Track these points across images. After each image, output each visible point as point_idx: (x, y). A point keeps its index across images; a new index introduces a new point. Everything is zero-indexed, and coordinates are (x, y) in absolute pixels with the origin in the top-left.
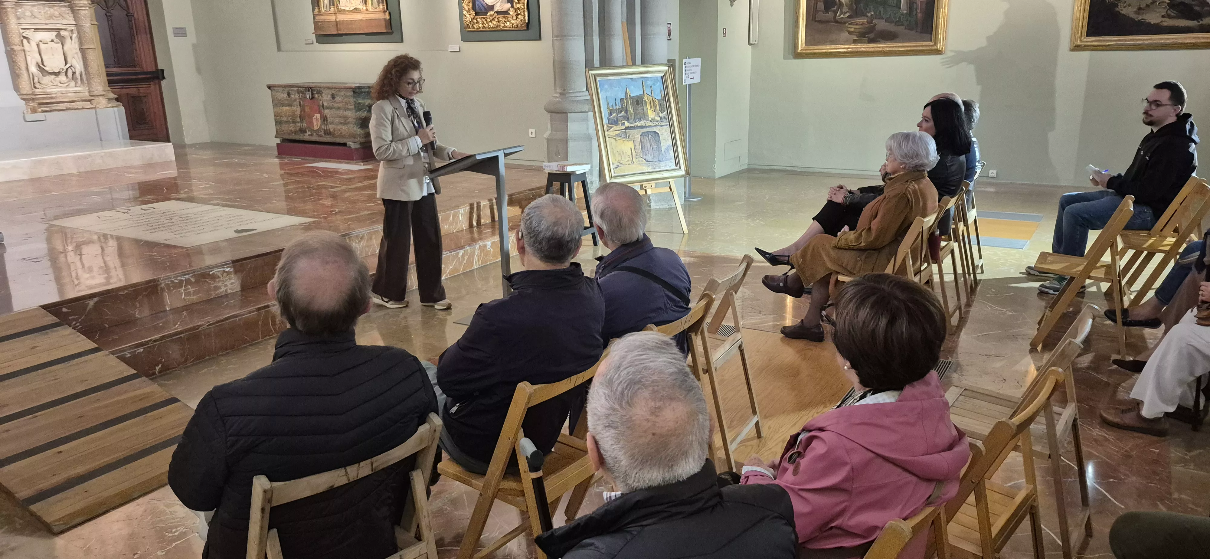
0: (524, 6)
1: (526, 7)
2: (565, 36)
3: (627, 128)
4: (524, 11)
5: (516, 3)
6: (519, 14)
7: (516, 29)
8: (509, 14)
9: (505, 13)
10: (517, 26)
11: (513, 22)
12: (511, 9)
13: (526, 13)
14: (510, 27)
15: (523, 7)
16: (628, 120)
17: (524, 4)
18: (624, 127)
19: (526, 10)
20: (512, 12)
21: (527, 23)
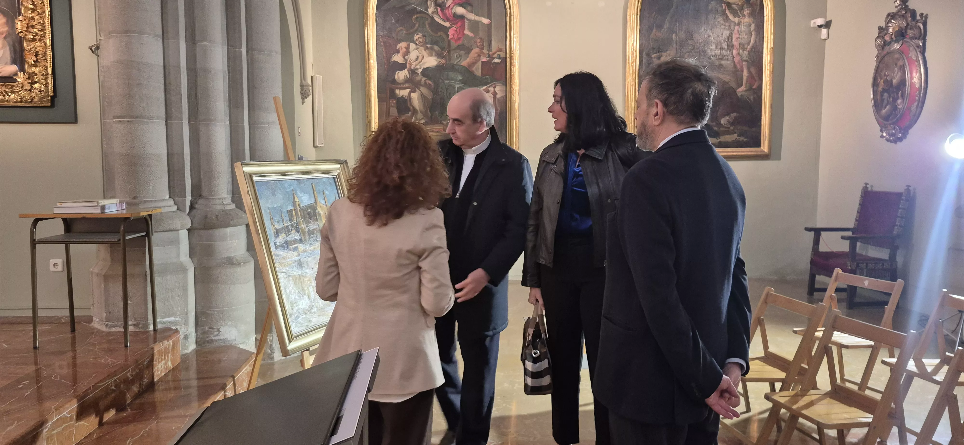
0: (46, 69)
1: (50, 72)
2: (137, 117)
4: (47, 78)
5: (31, 66)
6: (36, 83)
7: (27, 105)
8: (16, 81)
10: (32, 100)
11: (23, 93)
12: (21, 74)
13: (50, 82)
14: (16, 102)
15: (44, 72)
17: (47, 67)
19: (50, 77)
20: (21, 78)
21: (51, 96)
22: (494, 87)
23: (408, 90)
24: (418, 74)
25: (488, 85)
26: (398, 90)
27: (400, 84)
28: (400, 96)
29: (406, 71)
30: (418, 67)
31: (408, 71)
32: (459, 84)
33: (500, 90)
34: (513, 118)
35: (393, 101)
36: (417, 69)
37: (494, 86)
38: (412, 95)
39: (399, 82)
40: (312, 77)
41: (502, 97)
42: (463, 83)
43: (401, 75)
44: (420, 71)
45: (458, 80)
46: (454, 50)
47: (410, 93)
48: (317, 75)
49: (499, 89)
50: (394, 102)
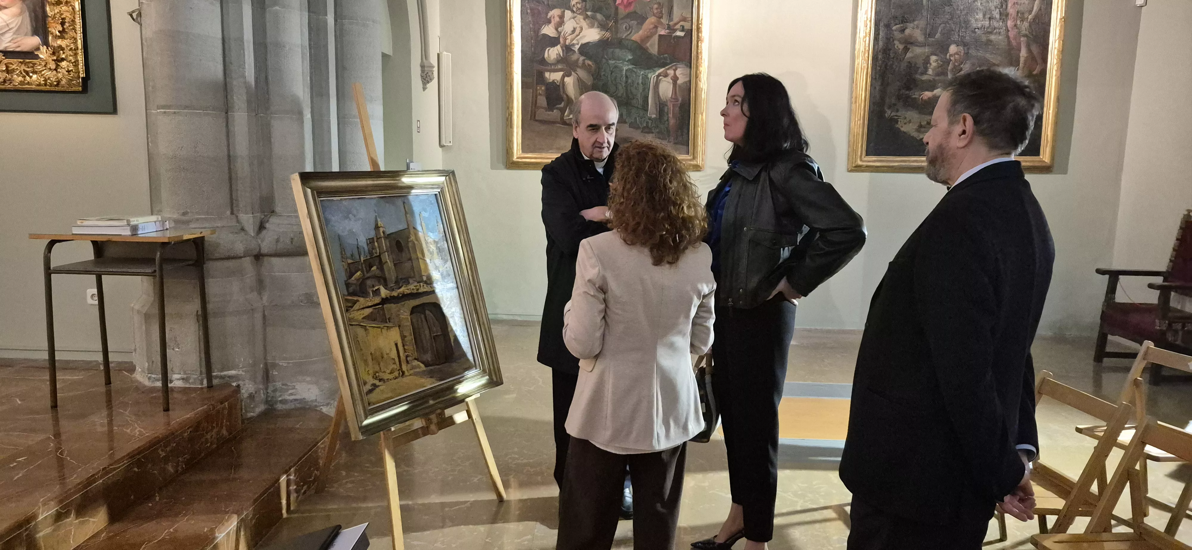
0: (75, 42)
1: (80, 46)
2: (187, 107)
3: (384, 301)
4: (76, 54)
5: (56, 37)
6: (63, 60)
7: (53, 89)
8: (37, 57)
9: (29, 55)
10: (59, 82)
11: (47, 73)
12: (44, 49)
13: (81, 58)
14: (39, 85)
15: (72, 46)
16: (384, 281)
17: (75, 39)
18: (377, 300)
19: (80, 52)
20: (44, 54)
21: (83, 78)
22: (675, 70)
23: (561, 73)
24: (574, 51)
25: (667, 67)
26: (548, 73)
27: (551, 65)
28: (551, 81)
29: (559, 47)
30: (575, 42)
31: (562, 47)
32: (628, 65)
33: (682, 74)
34: (699, 112)
35: (541, 88)
36: (573, 45)
37: (674, 68)
38: (567, 79)
39: (549, 62)
40: (438, 55)
41: (686, 82)
42: (633, 64)
43: (553, 53)
44: (577, 47)
45: (627, 59)
46: (622, 19)
47: (563, 77)
48: (445, 53)
49: (680, 72)
50: (543, 88)
